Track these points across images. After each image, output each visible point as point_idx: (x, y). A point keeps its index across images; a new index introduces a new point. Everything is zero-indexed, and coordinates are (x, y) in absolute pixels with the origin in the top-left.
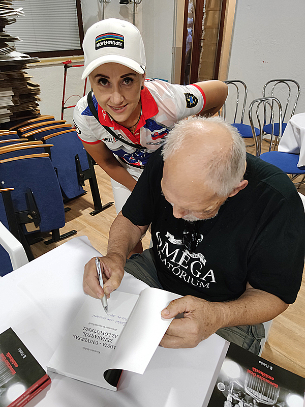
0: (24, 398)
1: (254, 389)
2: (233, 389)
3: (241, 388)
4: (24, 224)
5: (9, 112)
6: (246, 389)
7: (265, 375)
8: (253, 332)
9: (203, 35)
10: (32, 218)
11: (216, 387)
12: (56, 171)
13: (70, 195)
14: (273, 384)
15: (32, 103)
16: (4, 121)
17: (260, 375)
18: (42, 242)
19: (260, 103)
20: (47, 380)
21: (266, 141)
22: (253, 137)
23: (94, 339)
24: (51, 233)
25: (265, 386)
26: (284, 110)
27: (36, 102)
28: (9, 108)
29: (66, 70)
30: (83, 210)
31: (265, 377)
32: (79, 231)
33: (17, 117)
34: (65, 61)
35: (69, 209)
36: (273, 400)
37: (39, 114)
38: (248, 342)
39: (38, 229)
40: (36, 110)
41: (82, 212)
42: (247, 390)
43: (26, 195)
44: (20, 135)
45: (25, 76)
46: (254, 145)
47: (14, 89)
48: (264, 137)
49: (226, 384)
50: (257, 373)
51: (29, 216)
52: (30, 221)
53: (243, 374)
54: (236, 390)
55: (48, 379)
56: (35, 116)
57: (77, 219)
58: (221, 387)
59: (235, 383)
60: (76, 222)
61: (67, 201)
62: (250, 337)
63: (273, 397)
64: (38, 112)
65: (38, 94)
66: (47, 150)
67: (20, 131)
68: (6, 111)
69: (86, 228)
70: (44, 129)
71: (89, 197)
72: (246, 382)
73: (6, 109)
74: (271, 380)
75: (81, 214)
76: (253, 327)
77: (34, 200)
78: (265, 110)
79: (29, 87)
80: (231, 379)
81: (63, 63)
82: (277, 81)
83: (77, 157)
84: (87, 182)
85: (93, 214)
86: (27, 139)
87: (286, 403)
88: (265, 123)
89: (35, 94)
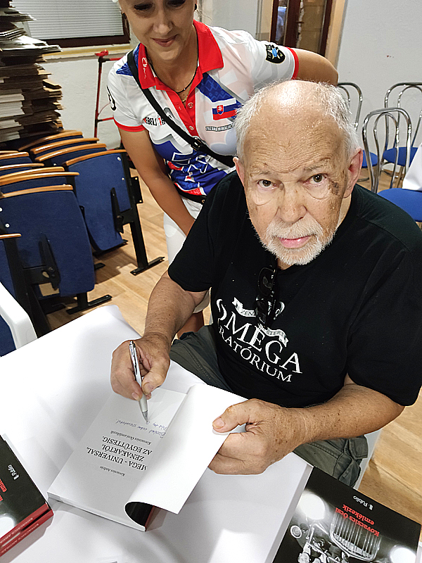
0: (12, 536)
1: (344, 538)
2: (313, 536)
3: (326, 535)
4: (38, 284)
5: (17, 124)
6: (332, 536)
7: (361, 516)
8: (350, 449)
9: (301, 17)
10: (47, 276)
11: (288, 531)
12: (83, 211)
13: (103, 246)
14: (372, 531)
15: (50, 112)
16: (12, 138)
17: (354, 516)
18: (64, 310)
19: (378, 117)
20: (47, 511)
21: (387, 172)
22: (367, 167)
23: (117, 455)
24: (76, 298)
25: (361, 533)
26: (414, 128)
27: (56, 111)
28: (17, 118)
29: (100, 66)
30: (121, 267)
31: (360, 520)
32: (116, 296)
33: (29, 133)
34: (99, 52)
35: (102, 266)
36: (370, 553)
37: (61, 128)
38: (342, 463)
39: (57, 292)
40: (56, 122)
41: (121, 270)
42: (334, 538)
43: (40, 244)
44: (33, 158)
45: (41, 73)
46: (368, 179)
47: (24, 92)
48: (385, 167)
49: (304, 528)
50: (350, 514)
51: (45, 274)
52: (45, 281)
53: (329, 514)
54: (317, 538)
55: (49, 510)
56: (54, 132)
57: (112, 280)
58: (296, 532)
59: (316, 527)
60: (111, 284)
61: (99, 254)
62: (345, 455)
63: (371, 550)
64: (59, 125)
65: (60, 98)
66: (69, 180)
67: (33, 152)
68: (13, 123)
69: (126, 293)
70: (66, 150)
71: (130, 249)
72: (333, 526)
73: (13, 121)
74: (369, 525)
75: (119, 273)
76: (350, 443)
77: (51, 252)
78: (387, 128)
79: (47, 89)
80: (310, 522)
81: (97, 55)
82: (407, 84)
83: (113, 191)
84: (127, 228)
85: (135, 273)
86: (42, 165)
87: (389, 560)
88: (386, 147)
89: (55, 99)
